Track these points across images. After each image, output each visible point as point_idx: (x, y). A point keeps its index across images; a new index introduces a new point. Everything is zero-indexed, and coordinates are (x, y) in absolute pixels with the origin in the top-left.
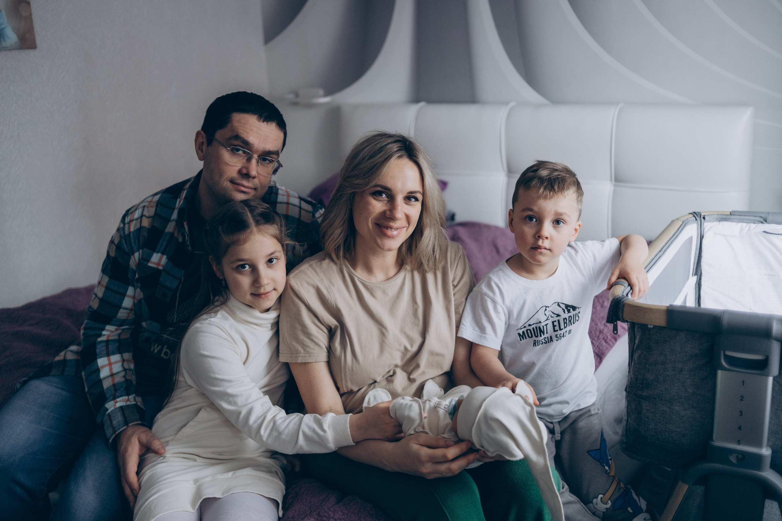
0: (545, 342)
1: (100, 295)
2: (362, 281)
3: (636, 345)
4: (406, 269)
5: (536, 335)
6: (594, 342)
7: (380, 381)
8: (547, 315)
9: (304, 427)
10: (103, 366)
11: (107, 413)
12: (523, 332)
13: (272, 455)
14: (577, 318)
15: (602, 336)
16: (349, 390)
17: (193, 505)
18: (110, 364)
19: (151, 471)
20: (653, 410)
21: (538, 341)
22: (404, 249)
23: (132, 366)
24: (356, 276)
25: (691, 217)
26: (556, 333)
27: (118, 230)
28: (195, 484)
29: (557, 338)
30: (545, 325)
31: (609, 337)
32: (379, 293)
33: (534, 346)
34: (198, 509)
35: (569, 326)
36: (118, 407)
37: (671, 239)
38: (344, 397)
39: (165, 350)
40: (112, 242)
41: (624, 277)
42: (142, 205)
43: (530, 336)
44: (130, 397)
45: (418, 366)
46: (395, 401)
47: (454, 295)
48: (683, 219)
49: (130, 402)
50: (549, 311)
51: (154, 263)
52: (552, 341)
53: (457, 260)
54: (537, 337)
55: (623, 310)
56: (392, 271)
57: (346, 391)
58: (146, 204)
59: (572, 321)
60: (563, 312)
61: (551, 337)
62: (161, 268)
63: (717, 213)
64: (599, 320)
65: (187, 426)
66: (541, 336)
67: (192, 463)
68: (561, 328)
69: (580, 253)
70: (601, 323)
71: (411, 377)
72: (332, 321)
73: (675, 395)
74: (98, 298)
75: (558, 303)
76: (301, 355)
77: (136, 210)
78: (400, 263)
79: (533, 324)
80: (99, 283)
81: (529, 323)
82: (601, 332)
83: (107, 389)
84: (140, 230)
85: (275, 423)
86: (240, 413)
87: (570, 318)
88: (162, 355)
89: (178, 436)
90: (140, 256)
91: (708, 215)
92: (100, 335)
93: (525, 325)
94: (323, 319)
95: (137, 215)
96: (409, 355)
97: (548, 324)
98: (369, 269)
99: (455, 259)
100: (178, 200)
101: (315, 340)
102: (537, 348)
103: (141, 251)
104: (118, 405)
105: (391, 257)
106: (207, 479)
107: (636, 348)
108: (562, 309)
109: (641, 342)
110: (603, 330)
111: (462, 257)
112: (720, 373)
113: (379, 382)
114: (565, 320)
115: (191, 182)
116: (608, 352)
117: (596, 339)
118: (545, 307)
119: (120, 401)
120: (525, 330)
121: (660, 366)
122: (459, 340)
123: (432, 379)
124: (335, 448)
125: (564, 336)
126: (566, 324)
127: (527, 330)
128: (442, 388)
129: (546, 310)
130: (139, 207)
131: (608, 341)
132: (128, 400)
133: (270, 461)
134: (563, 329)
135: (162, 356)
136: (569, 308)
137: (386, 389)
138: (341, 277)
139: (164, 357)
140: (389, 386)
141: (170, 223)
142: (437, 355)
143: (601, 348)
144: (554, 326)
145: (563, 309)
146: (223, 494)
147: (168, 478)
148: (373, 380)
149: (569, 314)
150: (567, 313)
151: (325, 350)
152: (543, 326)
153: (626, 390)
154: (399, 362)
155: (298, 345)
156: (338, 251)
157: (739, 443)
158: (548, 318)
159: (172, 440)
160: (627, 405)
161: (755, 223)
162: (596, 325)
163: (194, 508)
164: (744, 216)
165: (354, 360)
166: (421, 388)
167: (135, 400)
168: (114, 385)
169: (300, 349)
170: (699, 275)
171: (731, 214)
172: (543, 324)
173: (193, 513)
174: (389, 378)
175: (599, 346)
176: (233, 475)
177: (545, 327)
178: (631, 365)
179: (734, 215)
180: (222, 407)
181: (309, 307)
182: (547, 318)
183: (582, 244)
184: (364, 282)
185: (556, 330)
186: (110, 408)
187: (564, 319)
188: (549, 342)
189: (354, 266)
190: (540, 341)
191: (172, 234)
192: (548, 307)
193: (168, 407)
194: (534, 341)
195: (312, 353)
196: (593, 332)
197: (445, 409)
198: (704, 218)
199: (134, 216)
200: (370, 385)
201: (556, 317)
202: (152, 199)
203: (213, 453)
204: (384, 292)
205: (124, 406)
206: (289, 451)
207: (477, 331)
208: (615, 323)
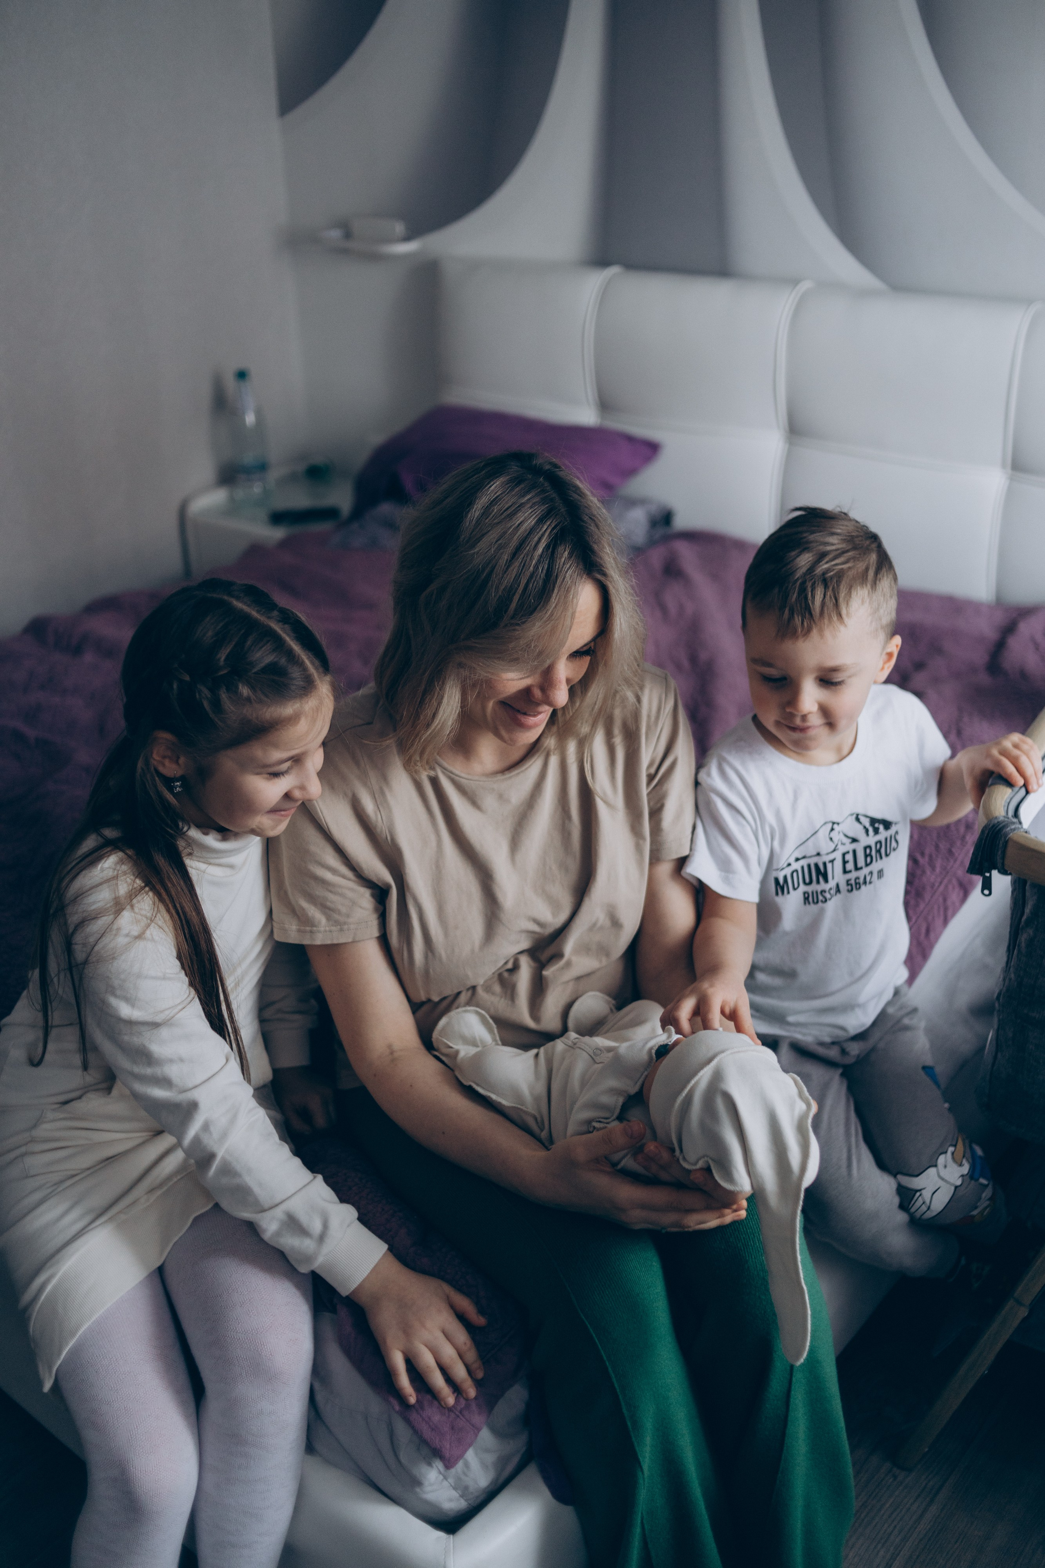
0: (828, 896)
5: (810, 881)
7: (487, 981)
8: (835, 839)
12: (784, 877)
14: (894, 844)
21: (814, 893)
26: (848, 876)
29: (851, 887)
30: (829, 861)
32: (489, 801)
33: (805, 904)
35: (877, 860)
43: (796, 884)
50: (839, 831)
52: (841, 893)
53: (662, 719)
54: (812, 884)
55: (1004, 851)
59: (883, 850)
60: (866, 834)
66: (821, 884)
68: (859, 865)
75: (858, 815)
76: (322, 929)
79: (805, 858)
81: (797, 854)
87: (879, 845)
93: (789, 861)
97: (835, 859)
99: (657, 717)
102: (813, 908)
107: (1025, 923)
108: (863, 827)
109: (1035, 913)
114: (868, 851)
118: (830, 824)
120: (787, 871)
125: (865, 882)
126: (869, 858)
127: (792, 873)
129: (832, 829)
134: (861, 868)
136: (878, 824)
144: (845, 862)
145: (865, 827)
149: (877, 836)
150: (875, 834)
152: (826, 863)
158: (836, 845)
169: (318, 915)
172: (826, 858)
174: (507, 977)
177: (829, 866)
178: (1013, 954)
182: (833, 845)
184: (457, 778)
185: (849, 869)
187: (866, 848)
188: (834, 896)
190: (817, 893)
192: (838, 824)
194: (806, 893)
201: (851, 843)
204: (501, 798)
208: (987, 875)
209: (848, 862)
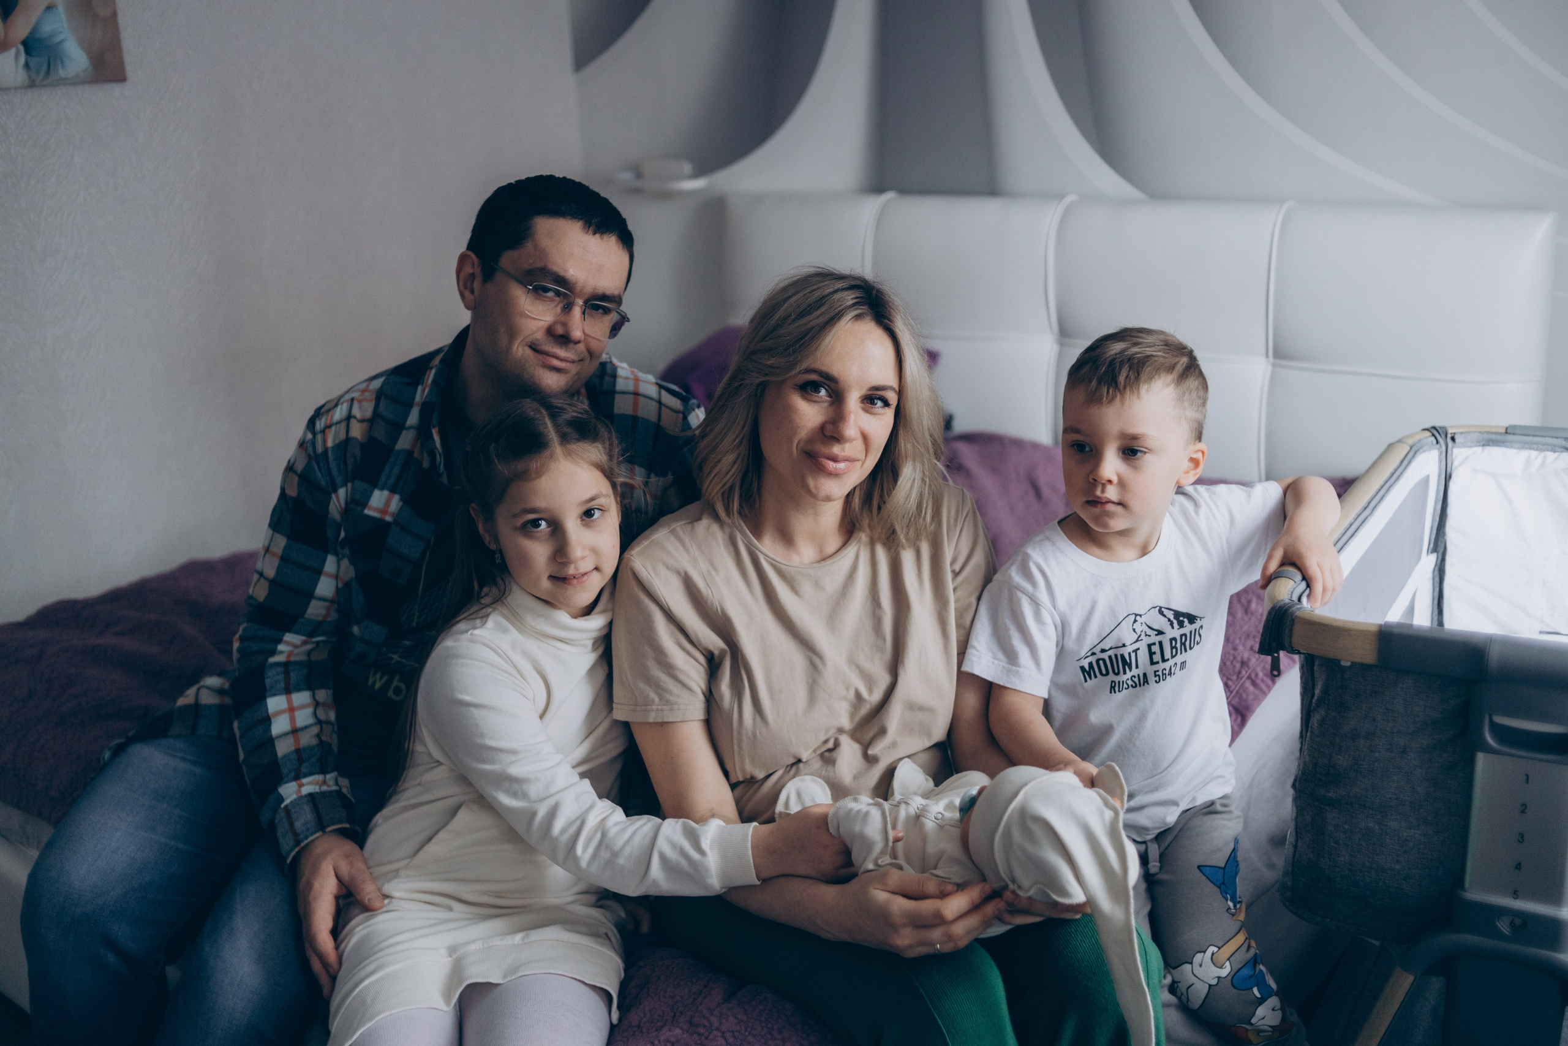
0: (1134, 685)
1: (270, 572)
2: (774, 562)
3: (1316, 698)
4: (860, 541)
5: (1116, 671)
6: (1230, 683)
7: (810, 759)
8: (1138, 631)
9: (662, 844)
10: (279, 713)
11: (283, 806)
12: (1091, 664)
13: (599, 900)
14: (1198, 637)
15: (1247, 672)
16: (748, 776)
17: (447, 997)
18: (291, 710)
19: (367, 927)
20: (1346, 826)
21: (1119, 682)
22: (856, 501)
23: (332, 716)
24: (760, 551)
25: (1427, 437)
26: (1155, 667)
27: (302, 444)
28: (451, 956)
29: (1157, 678)
30: (1133, 651)
31: (1261, 675)
32: (806, 587)
33: (1111, 692)
34: (455, 1005)
35: (1181, 653)
36: (306, 796)
37: (1386, 482)
38: (738, 790)
39: (395, 683)
40: (290, 468)
41: (1293, 562)
42: (348, 397)
43: (1104, 672)
44: (328, 776)
45: (883, 731)
46: (838, 804)
47: (955, 590)
48: (1410, 441)
49: (328, 786)
50: (1142, 623)
51: (376, 509)
52: (1148, 684)
53: (960, 521)
54: (1118, 674)
55: (1291, 630)
56: (833, 542)
57: (741, 779)
58: (356, 395)
59: (1187, 644)
60: (1170, 627)
61: (1145, 675)
62: (388, 518)
63: (1479, 430)
64: (1240, 639)
65: (434, 840)
66: (1125, 673)
67: (446, 915)
68: (1166, 658)
69: (1203, 510)
70: (1243, 645)
71: (870, 752)
72: (714, 642)
73: (1390, 798)
74: (266, 579)
75: (1161, 608)
76: (655, 707)
77: (336, 405)
78: (849, 528)
79: (1111, 649)
80: (267, 550)
81: (1103, 646)
82: (1244, 663)
83: (285, 756)
84: (345, 444)
85: (604, 835)
86: (534, 814)
87: (1184, 638)
88: (390, 693)
89: (417, 860)
90: (349, 494)
91: (1461, 433)
92: (273, 652)
93: (1094, 650)
94: (698, 639)
95: (339, 414)
96: (865, 710)
97: (1139, 649)
98: (786, 538)
99: (956, 520)
100: (420, 388)
101: (682, 677)
102: (1119, 696)
103: (349, 485)
104: (305, 790)
105: (831, 514)
106: (473, 947)
107: (1316, 704)
108: (1167, 620)
109: (1325, 692)
110: (1249, 659)
111: (971, 514)
112: (1481, 758)
113: (806, 762)
114: (1174, 642)
115: (443, 353)
116: (1259, 704)
117: (1234, 678)
118: (1134, 616)
119: (309, 784)
120: (1093, 659)
121: (1362, 741)
122: (965, 679)
123: (909, 757)
124: (722, 888)
125: (1171, 673)
126: (1174, 650)
127: (1098, 661)
128: (930, 776)
129: (1135, 621)
130: (342, 401)
131: (1258, 681)
132: (324, 782)
133: (595, 913)
134: (1168, 660)
135: (389, 695)
136: (1182, 618)
137: (820, 777)
138: (733, 554)
139: (394, 697)
140: (826, 771)
141: (404, 432)
142: (922, 709)
143: (1244, 696)
144: (1151, 654)
145: (1169, 620)
146: (505, 977)
147: (398, 943)
148: (795, 757)
149: (1181, 629)
150: (1178, 627)
151: (701, 697)
152: (1129, 654)
153: (1294, 786)
154: (846, 723)
155: (648, 688)
156: (728, 498)
157: (1516, 895)
158: (1139, 636)
159: (406, 867)
160: (1294, 815)
161: (1555, 452)
162: (1235, 649)
163: (448, 1003)
164: (1533, 436)
165: (758, 718)
166: (889, 774)
167: (337, 784)
168: (298, 751)
169: (652, 695)
170: (1441, 551)
171: (1506, 433)
172: (1130, 649)
173: (445, 1012)
174: (827, 754)
175: (1241, 691)
176: (523, 939)
177: (1133, 655)
178: (1306, 737)
179: (1514, 434)
180: (500, 803)
181: (669, 613)
182: (1137, 636)
183: (1207, 490)
185: (1154, 661)
186: (290, 795)
187: (1171, 640)
188: (1140, 686)
189: (758, 532)
190: (1123, 682)
191: (409, 454)
192: (1141, 616)
193: (397, 801)
194: (1112, 682)
195: (676, 703)
196: (1228, 663)
197: (936, 820)
198: (1453, 439)
199: (332, 417)
200: (789, 768)
201: (1156, 635)
202: (368, 386)
203: (485, 893)
205: (317, 793)
206: (632, 890)
207: (1001, 661)
208: (1276, 655)
209: (1155, 653)
